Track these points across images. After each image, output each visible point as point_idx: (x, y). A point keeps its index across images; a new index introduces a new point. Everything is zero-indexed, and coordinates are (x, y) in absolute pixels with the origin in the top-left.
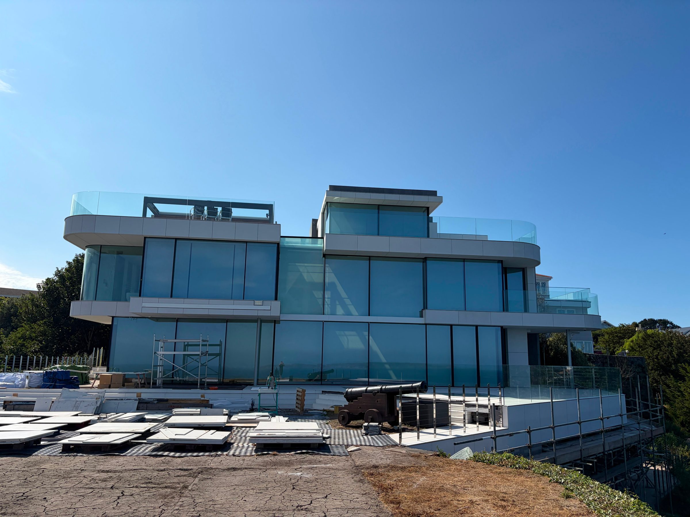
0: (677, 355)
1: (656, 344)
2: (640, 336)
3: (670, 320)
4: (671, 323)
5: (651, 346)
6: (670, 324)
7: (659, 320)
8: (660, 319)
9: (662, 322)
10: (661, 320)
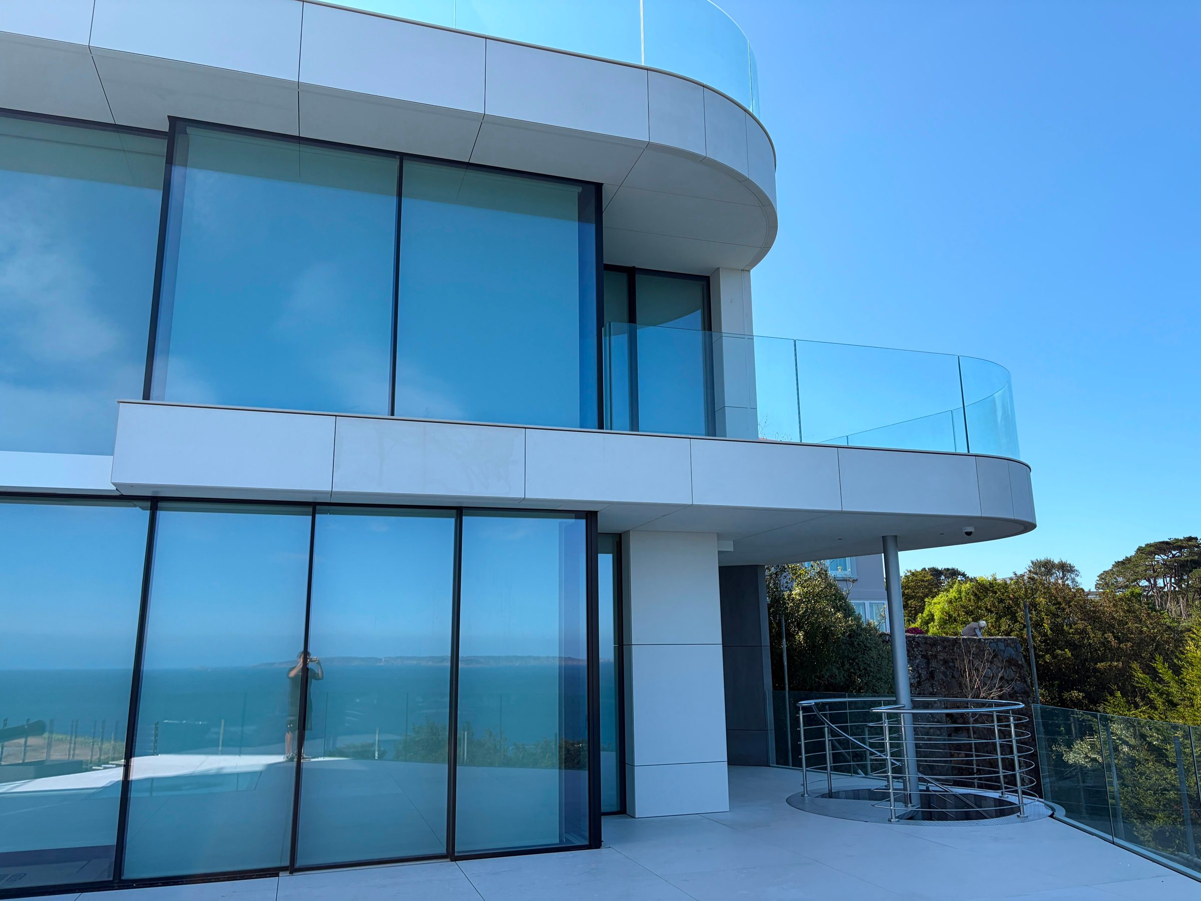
0: (1051, 629)
1: (1002, 605)
2: (963, 589)
3: (961, 569)
4: (964, 575)
5: (990, 611)
6: (961, 575)
7: (945, 569)
8: (946, 567)
9: (950, 573)
10: (948, 569)
